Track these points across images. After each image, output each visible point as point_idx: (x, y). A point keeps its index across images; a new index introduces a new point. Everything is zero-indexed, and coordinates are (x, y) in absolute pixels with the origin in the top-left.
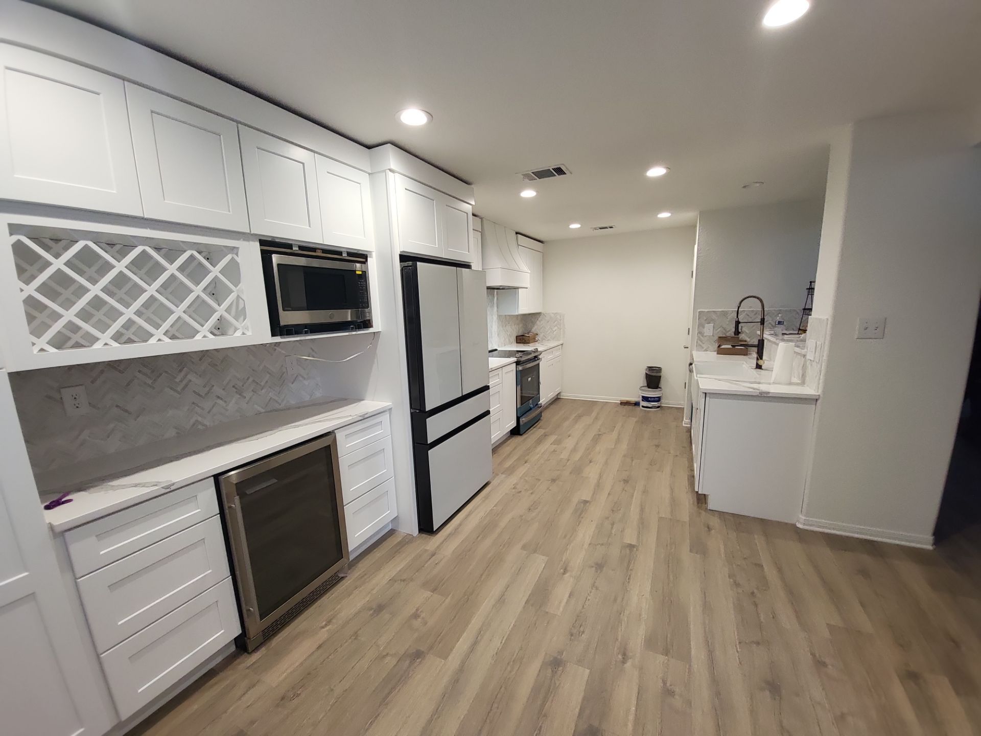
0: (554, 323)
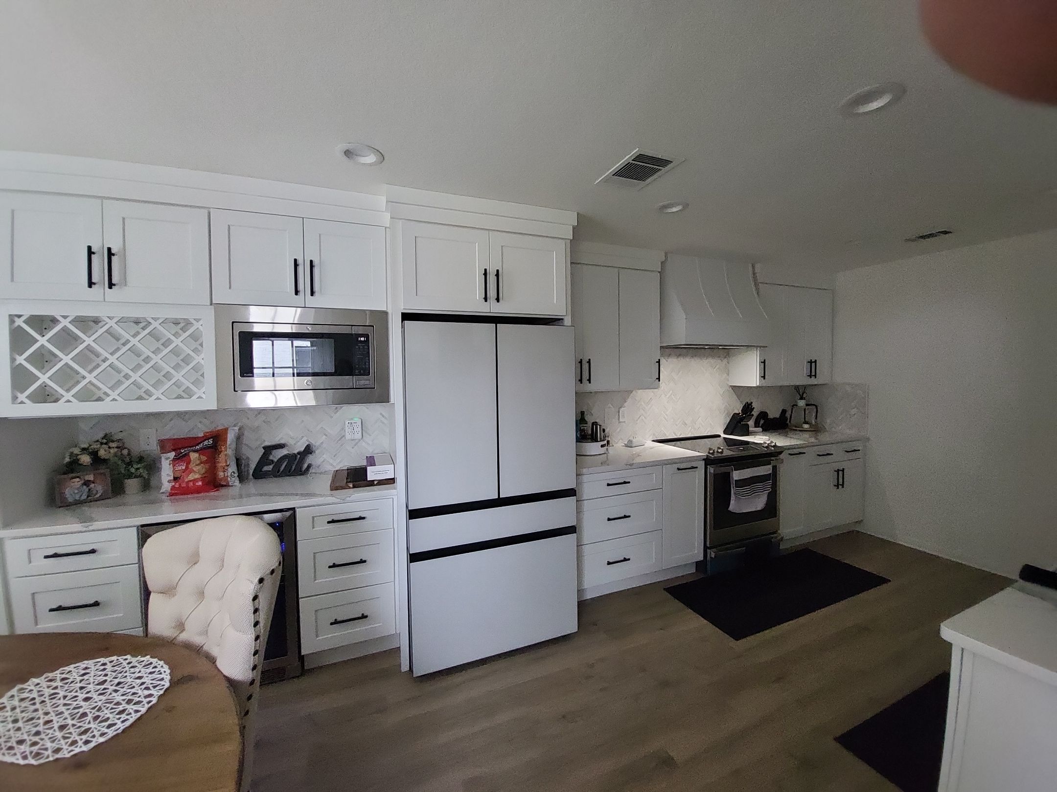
0: (852, 401)
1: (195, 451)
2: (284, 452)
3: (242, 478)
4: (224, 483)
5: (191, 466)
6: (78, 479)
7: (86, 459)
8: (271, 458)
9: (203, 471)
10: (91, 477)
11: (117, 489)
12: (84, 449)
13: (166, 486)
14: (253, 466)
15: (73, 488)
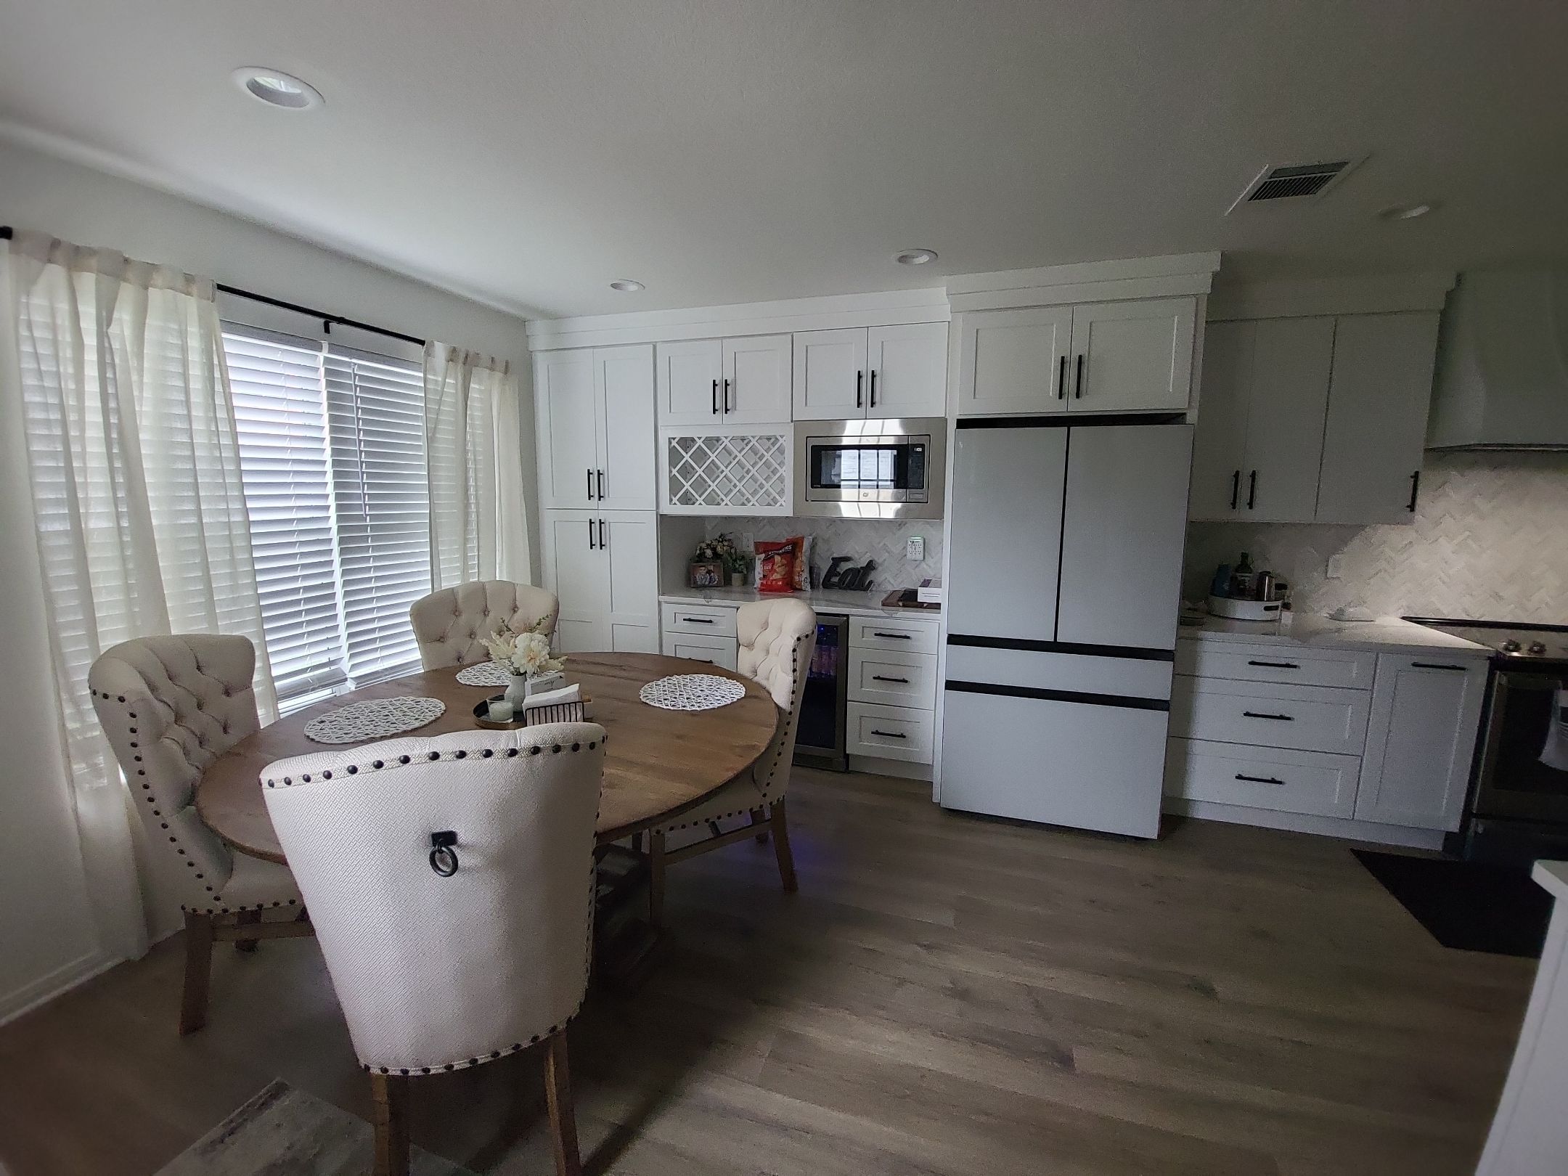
1: (778, 554)
2: (849, 565)
3: (813, 586)
4: (799, 587)
5: (775, 567)
6: (703, 568)
7: (709, 552)
8: (838, 570)
9: (783, 573)
10: (712, 568)
11: (727, 582)
12: (708, 545)
13: (758, 583)
14: (823, 575)
15: (701, 574)
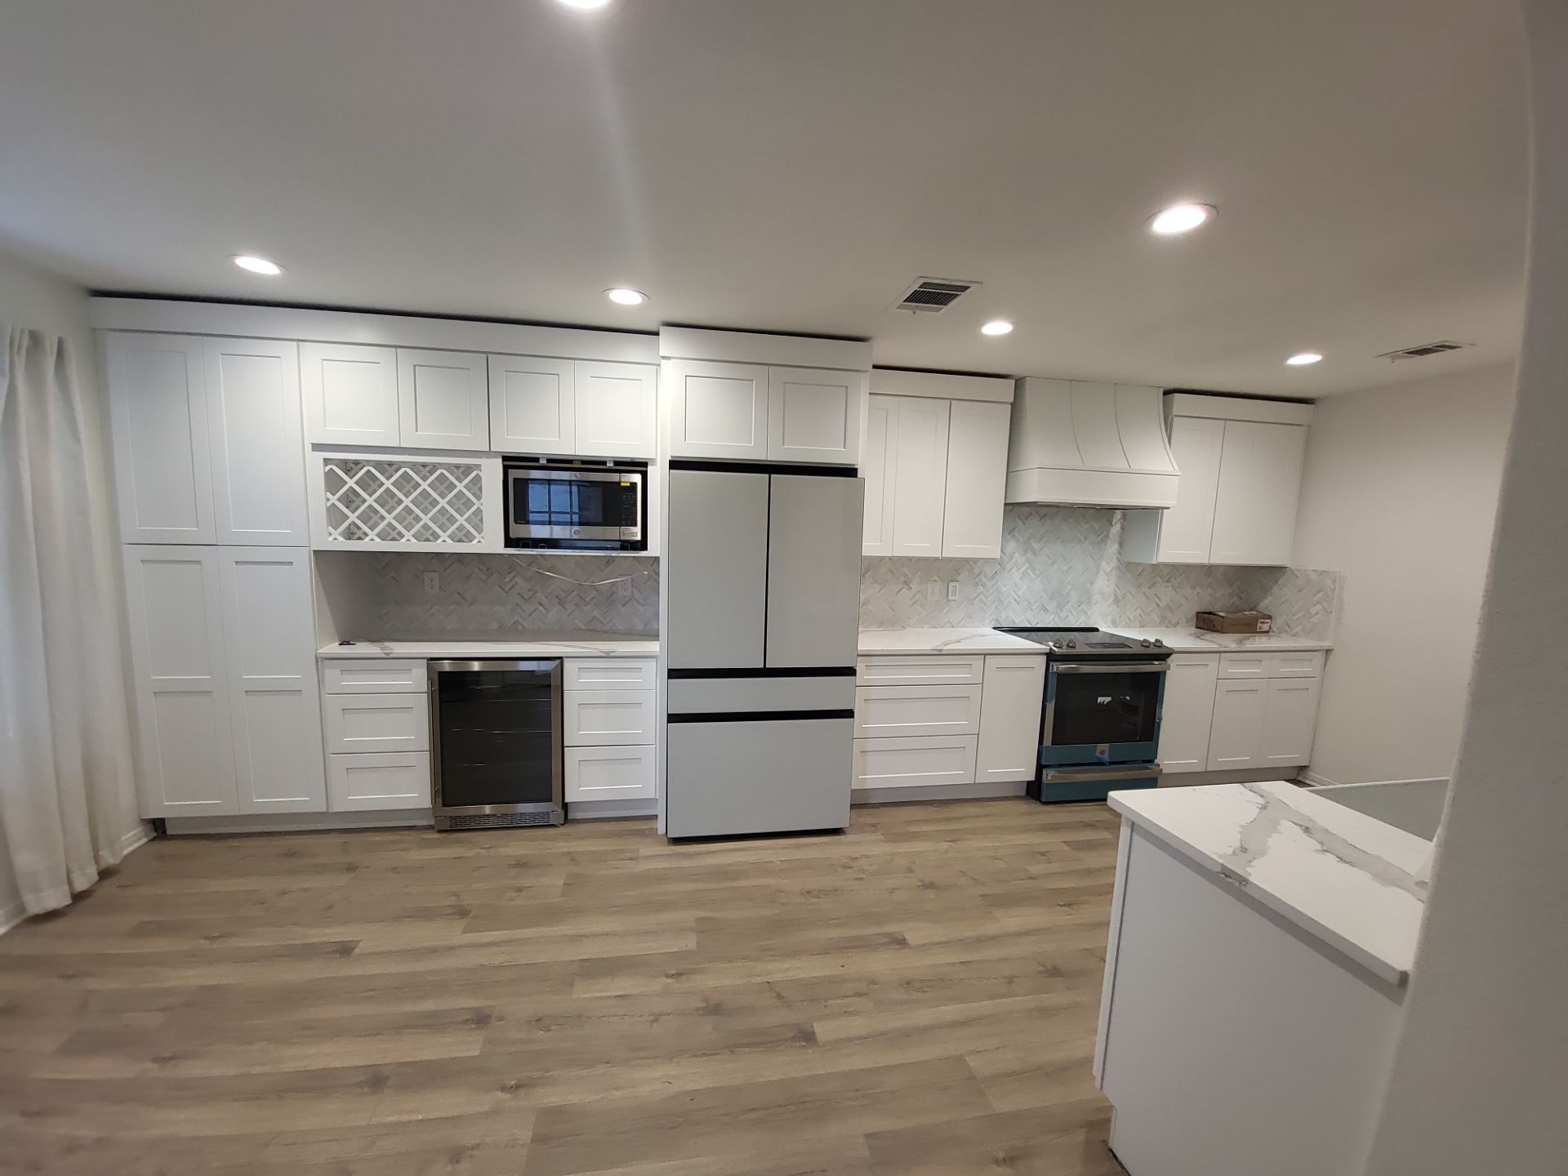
0: (1315, 595)
